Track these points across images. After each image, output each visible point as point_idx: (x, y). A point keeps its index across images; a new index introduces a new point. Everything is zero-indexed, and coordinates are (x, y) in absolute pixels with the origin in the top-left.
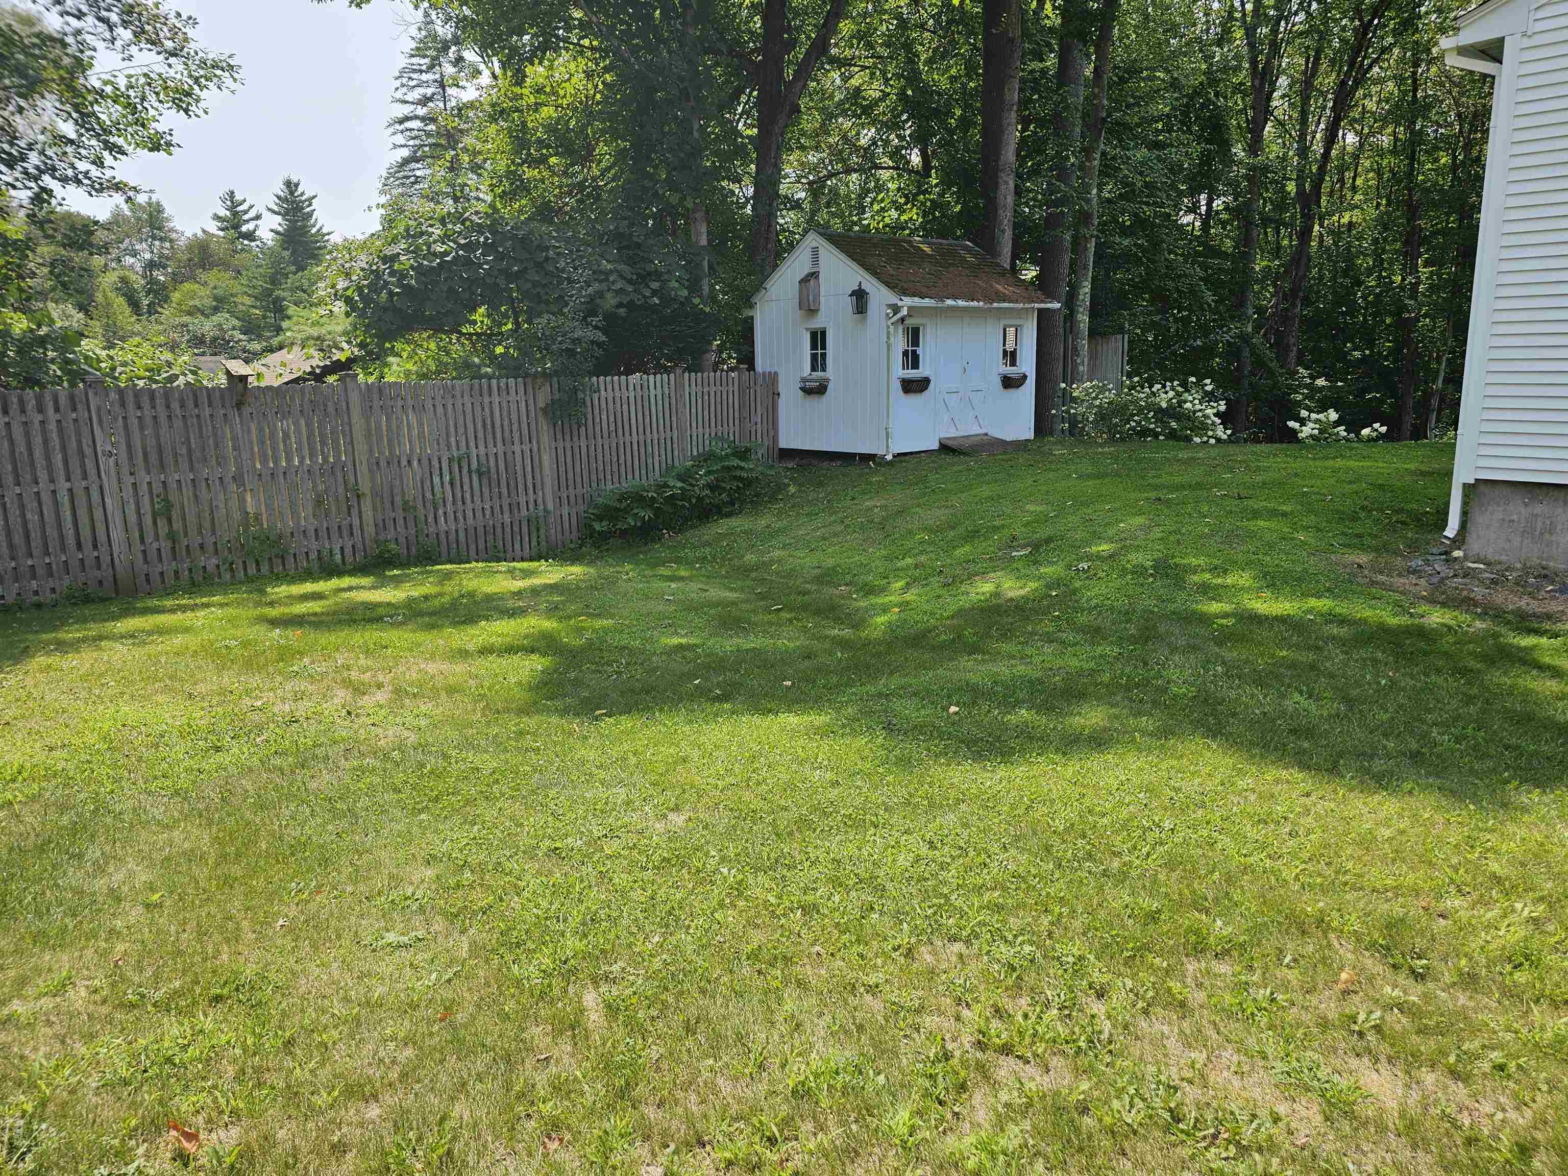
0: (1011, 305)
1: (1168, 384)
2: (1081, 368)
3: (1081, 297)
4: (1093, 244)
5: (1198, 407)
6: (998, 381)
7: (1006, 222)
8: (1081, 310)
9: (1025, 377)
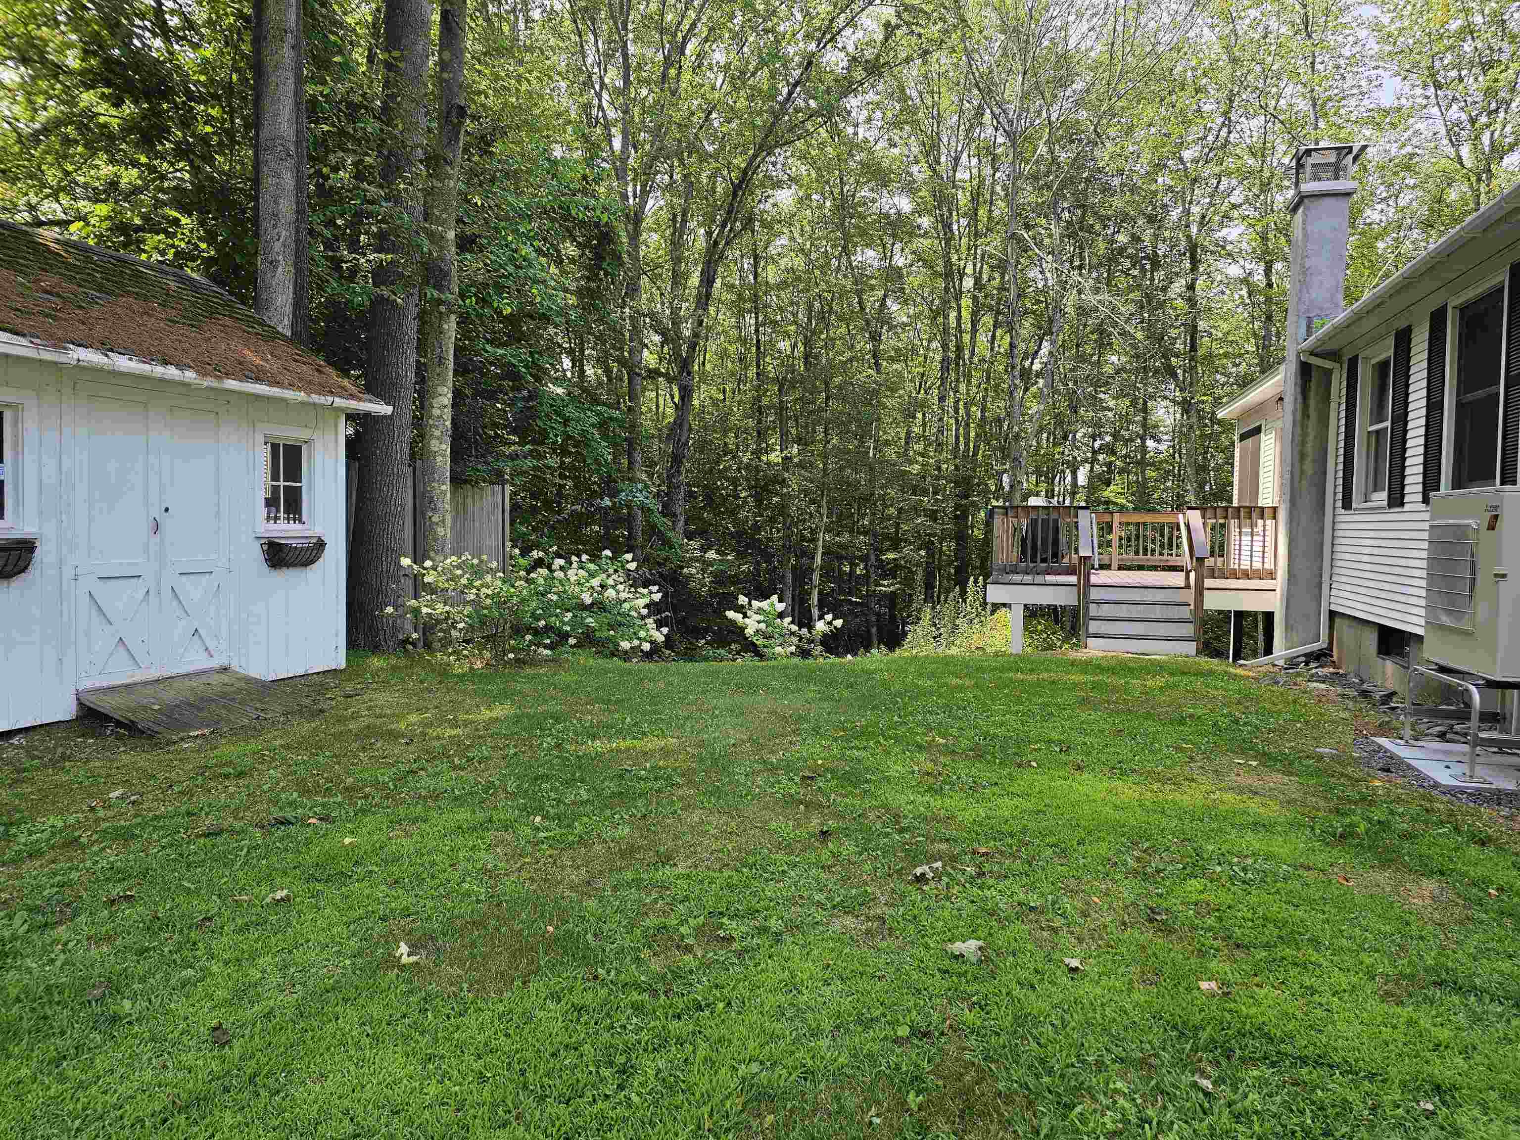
0: (275, 391)
1: (574, 558)
2: (440, 531)
3: (436, 412)
4: (453, 325)
5: (623, 595)
6: (257, 553)
7: (277, 247)
8: (437, 433)
9: (321, 545)
